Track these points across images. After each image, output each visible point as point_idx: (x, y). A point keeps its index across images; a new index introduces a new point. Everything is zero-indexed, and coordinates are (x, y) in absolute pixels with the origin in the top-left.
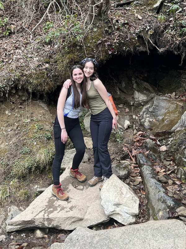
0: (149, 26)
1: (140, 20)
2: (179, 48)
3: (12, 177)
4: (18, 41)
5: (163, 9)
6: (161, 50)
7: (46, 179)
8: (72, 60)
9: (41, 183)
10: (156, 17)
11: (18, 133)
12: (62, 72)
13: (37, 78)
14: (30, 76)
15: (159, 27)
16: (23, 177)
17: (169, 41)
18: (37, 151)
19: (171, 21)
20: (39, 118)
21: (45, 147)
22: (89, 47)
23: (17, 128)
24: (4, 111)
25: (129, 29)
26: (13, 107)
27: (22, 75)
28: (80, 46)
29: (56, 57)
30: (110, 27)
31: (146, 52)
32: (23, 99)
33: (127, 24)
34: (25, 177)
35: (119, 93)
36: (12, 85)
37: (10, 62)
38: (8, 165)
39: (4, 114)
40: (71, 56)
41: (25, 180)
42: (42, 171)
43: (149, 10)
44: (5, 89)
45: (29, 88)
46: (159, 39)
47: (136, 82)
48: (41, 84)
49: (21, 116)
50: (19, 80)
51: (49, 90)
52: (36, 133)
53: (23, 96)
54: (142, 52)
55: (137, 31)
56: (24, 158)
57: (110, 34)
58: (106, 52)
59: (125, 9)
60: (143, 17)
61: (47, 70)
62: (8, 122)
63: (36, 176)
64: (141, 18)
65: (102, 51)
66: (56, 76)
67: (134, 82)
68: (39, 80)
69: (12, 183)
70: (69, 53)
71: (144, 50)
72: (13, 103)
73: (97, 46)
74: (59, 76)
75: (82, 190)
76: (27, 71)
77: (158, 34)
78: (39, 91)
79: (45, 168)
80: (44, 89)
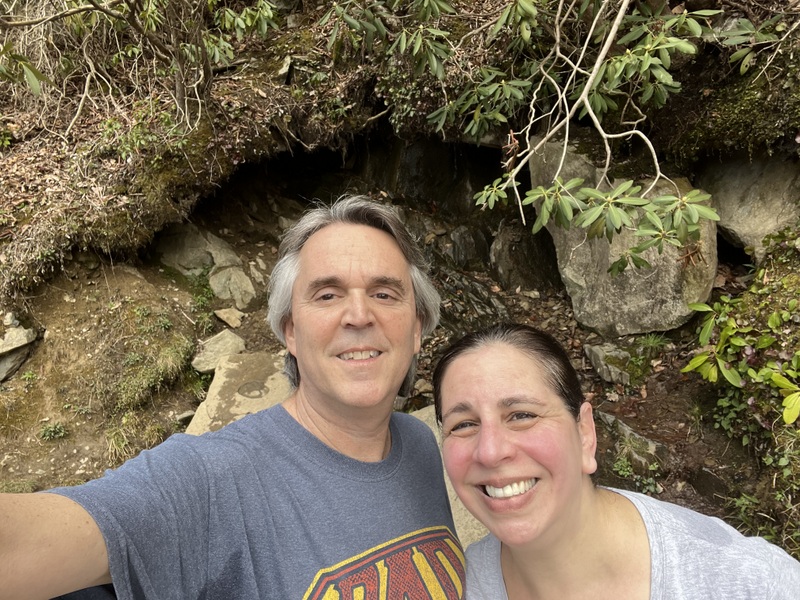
0: (282, 108)
1: (263, 98)
2: (336, 140)
3: (123, 410)
4: (39, 156)
5: (296, 77)
6: (311, 147)
7: (184, 396)
8: (171, 182)
9: (176, 405)
10: (287, 91)
11: (105, 332)
12: (159, 207)
13: (114, 226)
14: (100, 223)
15: (297, 108)
16: (143, 406)
17: (318, 131)
18: (156, 354)
19: (313, 96)
20: (136, 296)
21: (167, 344)
22: (194, 156)
23: (99, 322)
24: (61, 296)
25: (253, 117)
26: (76, 285)
27: (84, 226)
28: (178, 156)
29: (136, 181)
30: (220, 116)
31: (288, 152)
32: (92, 267)
33: (248, 108)
34: (146, 403)
35: (252, 223)
36: (67, 247)
37: (43, 202)
38: (107, 392)
39: (62, 302)
40: (167, 175)
41: (146, 409)
42: (173, 385)
43: (273, 79)
44: (55, 257)
45: (102, 246)
46: (302, 128)
47: (276, 202)
48: (125, 236)
49: (98, 299)
50: (79, 235)
51: (143, 243)
52: (141, 323)
53: (88, 262)
54: (281, 152)
55: (267, 120)
56: (135, 373)
57: (223, 129)
58: (228, 162)
59: (231, 79)
60: (268, 94)
61: (128, 208)
62: (75, 316)
63: (165, 396)
64: (264, 95)
65: (221, 161)
66: (148, 216)
67: (271, 201)
68: (119, 229)
69: (124, 420)
70: (161, 171)
71: (284, 149)
72: (73, 278)
73: (209, 153)
74: (153, 216)
75: (260, 396)
76: (89, 216)
77: (299, 120)
78: (122, 249)
79: (177, 378)
80: (133, 244)
